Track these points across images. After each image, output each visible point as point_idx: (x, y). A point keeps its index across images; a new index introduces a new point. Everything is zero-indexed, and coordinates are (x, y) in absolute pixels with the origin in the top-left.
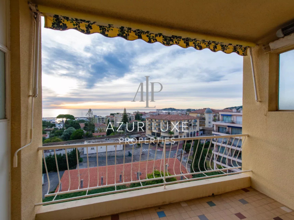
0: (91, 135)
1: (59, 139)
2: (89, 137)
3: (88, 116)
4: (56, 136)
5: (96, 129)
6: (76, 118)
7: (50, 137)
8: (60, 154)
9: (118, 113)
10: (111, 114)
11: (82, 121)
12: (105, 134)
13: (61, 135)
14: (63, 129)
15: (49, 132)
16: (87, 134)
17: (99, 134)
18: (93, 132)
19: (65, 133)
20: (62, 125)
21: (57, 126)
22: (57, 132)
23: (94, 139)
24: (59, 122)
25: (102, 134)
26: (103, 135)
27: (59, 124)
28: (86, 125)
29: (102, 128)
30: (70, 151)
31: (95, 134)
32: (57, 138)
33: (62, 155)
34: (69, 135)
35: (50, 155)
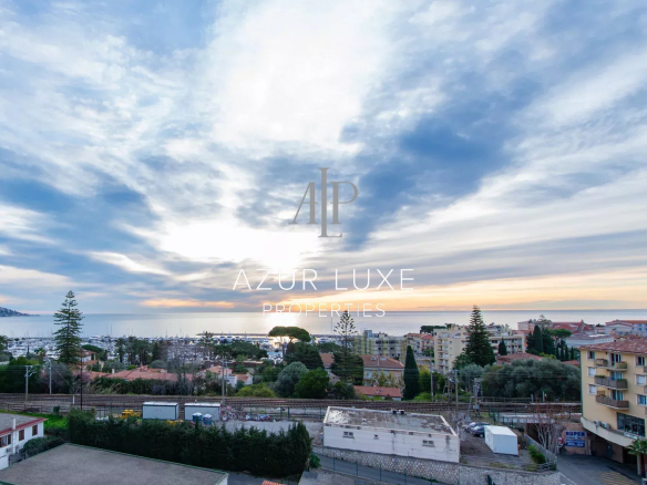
0: (351, 390)
1: (269, 390)
2: (343, 397)
3: (339, 332)
4: (266, 380)
5: (368, 375)
6: (314, 337)
7: (256, 382)
8: (265, 432)
9: (449, 326)
10: (424, 329)
11: (326, 347)
12: (397, 393)
13: (275, 380)
14: (281, 366)
15: (252, 370)
16: (338, 386)
17: (375, 390)
18: (359, 381)
19: (284, 377)
20: (281, 354)
21: (271, 357)
22: (269, 372)
23: (360, 405)
24: (276, 347)
25: (386, 391)
26: (388, 397)
27: (277, 351)
28: (337, 358)
29: (387, 374)
30: (286, 430)
31: (360, 390)
32: (266, 388)
33: (268, 435)
34: (292, 382)
35: (243, 429)
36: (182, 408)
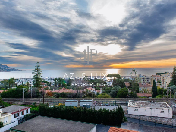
0: (136, 95)
2: (134, 97)
3: (131, 75)
4: (106, 92)
5: (141, 90)
6: (122, 77)
7: (103, 92)
8: (108, 110)
9: (166, 73)
10: (158, 74)
11: (127, 80)
12: (150, 95)
13: (110, 92)
14: (112, 87)
15: (101, 89)
16: (132, 94)
17: (143, 95)
18: (138, 92)
19: (113, 91)
20: (111, 83)
21: (108, 84)
22: (108, 89)
23: (139, 100)
24: (109, 80)
25: (147, 95)
26: (148, 97)
27: (109, 82)
28: (130, 84)
29: (147, 89)
30: (116, 109)
31: (139, 95)
32: (107, 95)
33: (109, 111)
34: (116, 92)
35: (101, 109)
36: (79, 102)
